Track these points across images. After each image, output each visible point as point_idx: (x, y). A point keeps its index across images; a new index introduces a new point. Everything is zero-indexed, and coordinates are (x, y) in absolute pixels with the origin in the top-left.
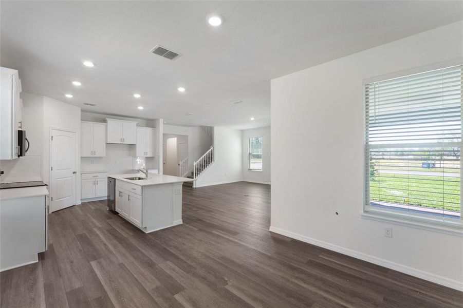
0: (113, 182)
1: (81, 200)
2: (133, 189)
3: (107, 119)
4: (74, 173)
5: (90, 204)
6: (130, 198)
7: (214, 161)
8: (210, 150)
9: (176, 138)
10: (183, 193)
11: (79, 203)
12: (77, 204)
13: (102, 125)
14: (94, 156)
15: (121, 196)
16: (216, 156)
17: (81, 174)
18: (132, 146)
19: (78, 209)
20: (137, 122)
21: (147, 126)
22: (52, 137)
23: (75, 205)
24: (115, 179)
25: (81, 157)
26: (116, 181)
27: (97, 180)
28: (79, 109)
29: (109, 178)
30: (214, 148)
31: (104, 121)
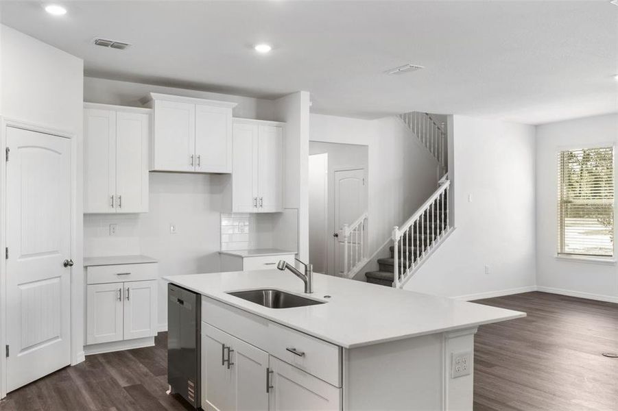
0: (189, 305)
1: (86, 347)
2: (293, 351)
3: (152, 94)
4: (66, 265)
5: (109, 362)
6: (276, 381)
7: (452, 224)
8: (441, 191)
9: (326, 155)
10: (474, 373)
11: (79, 358)
12: (73, 364)
13: (139, 113)
14: (119, 211)
15: (228, 362)
16: (460, 210)
17: (86, 267)
18: (218, 180)
19: (79, 382)
20: (235, 104)
21: (260, 116)
22: (7, 151)
23: (69, 366)
24: (198, 295)
25: (85, 215)
26: (205, 304)
27: (126, 287)
28: (79, 65)
29: (172, 286)
30: (452, 185)
31: (145, 102)
